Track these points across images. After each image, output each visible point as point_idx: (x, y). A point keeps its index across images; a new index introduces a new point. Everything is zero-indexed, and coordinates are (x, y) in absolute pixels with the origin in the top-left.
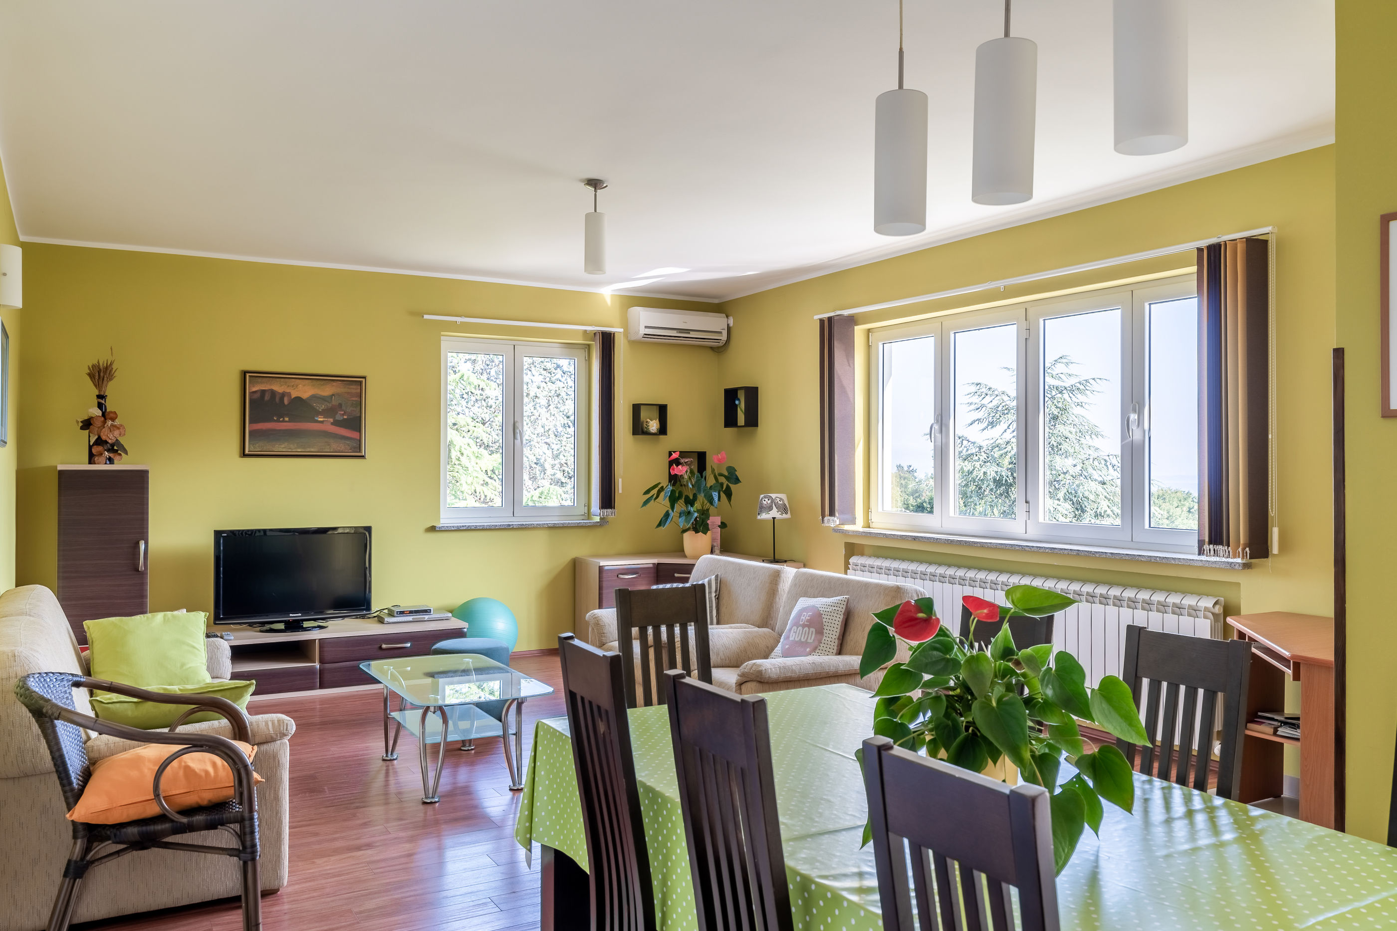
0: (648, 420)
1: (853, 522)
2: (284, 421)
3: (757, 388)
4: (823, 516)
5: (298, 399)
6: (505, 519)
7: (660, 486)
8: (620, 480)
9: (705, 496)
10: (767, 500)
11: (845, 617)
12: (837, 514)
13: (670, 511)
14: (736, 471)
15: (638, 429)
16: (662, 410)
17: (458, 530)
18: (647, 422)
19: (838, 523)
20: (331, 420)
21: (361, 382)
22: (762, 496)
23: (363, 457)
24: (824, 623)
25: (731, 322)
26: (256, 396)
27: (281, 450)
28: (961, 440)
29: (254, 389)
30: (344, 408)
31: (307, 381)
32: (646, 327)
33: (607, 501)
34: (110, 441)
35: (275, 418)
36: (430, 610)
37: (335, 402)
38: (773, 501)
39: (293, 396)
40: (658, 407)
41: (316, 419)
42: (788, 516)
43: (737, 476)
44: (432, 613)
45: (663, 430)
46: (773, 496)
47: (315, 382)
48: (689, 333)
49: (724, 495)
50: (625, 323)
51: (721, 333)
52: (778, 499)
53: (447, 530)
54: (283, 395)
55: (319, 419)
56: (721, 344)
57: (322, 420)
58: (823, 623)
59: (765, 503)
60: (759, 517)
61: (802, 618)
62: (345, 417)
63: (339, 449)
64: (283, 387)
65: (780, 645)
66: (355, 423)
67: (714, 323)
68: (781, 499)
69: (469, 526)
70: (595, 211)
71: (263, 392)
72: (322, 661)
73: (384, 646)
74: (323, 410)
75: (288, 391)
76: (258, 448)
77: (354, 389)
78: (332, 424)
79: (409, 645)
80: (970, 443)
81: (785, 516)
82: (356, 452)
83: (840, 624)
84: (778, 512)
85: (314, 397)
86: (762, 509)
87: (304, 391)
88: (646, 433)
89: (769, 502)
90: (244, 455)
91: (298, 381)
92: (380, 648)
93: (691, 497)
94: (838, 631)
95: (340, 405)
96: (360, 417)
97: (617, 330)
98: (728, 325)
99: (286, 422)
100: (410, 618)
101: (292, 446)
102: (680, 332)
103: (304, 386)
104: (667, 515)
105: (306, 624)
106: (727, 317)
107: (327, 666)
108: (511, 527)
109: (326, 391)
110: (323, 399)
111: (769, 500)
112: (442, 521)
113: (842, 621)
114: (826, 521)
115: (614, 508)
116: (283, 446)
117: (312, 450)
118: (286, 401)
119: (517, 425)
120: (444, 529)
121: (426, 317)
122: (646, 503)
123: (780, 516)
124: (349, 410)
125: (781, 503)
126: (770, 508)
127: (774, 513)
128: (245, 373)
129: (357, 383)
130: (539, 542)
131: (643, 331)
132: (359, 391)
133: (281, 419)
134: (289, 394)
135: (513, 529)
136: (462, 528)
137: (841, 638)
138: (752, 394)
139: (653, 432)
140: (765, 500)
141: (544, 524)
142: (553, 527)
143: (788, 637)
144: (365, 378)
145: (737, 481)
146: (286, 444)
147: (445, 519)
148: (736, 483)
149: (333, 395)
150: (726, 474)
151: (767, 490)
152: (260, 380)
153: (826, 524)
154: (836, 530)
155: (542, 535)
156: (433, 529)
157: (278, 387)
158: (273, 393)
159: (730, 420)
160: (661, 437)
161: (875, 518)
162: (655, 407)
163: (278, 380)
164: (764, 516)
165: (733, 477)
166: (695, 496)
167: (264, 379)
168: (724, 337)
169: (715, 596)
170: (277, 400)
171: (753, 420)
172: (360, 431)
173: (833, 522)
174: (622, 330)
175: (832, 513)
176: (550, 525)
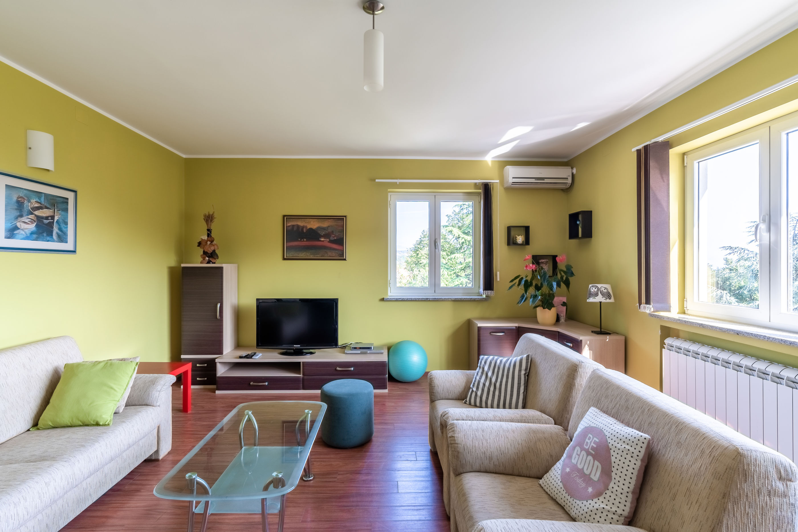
0: (517, 236)
1: (668, 310)
2: (303, 241)
3: (591, 212)
4: (640, 304)
5: (311, 229)
6: (431, 295)
7: (520, 277)
8: (498, 273)
9: (548, 284)
10: (594, 288)
11: (645, 464)
12: (652, 303)
13: (525, 294)
14: (572, 268)
15: (511, 242)
16: (527, 229)
17: (397, 300)
18: (516, 237)
19: (652, 310)
20: (328, 240)
21: (343, 219)
22: (590, 285)
23: (345, 260)
24: (613, 464)
25: (574, 171)
26: (289, 228)
27: (302, 256)
28: (744, 250)
29: (289, 225)
30: (334, 233)
31: (315, 219)
32: (513, 178)
33: (489, 285)
34: (209, 252)
35: (299, 240)
36: (371, 348)
37: (330, 230)
38: (598, 289)
39: (308, 228)
40: (525, 228)
41: (320, 239)
42: (612, 300)
43: (572, 271)
44: (372, 349)
45: (527, 242)
46: (599, 286)
47: (319, 220)
48: (544, 180)
49: (563, 284)
50: (502, 177)
51: (567, 178)
52: (603, 289)
53: (390, 301)
54: (303, 227)
55: (322, 240)
56: (568, 186)
57: (323, 240)
58: (611, 463)
59: (592, 290)
60: (588, 301)
61: (587, 440)
62: (335, 238)
63: (332, 255)
64: (303, 223)
65: (561, 461)
66: (340, 241)
67: (564, 173)
68: (605, 288)
69: (403, 299)
70: (374, 28)
71: (293, 226)
72: (303, 375)
73: (338, 369)
74: (323, 234)
75: (305, 225)
76: (290, 255)
77: (340, 223)
78: (328, 242)
79: (352, 369)
80: (749, 252)
81: (608, 301)
82: (341, 257)
83: (636, 472)
84: (603, 297)
85: (319, 228)
86: (591, 295)
87: (314, 225)
88: (515, 243)
89: (596, 290)
90: (284, 259)
91: (311, 219)
92: (336, 369)
93: (539, 285)
94: (633, 482)
95: (333, 232)
96: (343, 238)
97: (495, 181)
98: (572, 173)
99: (305, 241)
100: (359, 352)
101: (308, 254)
102: (537, 180)
103: (314, 222)
104: (523, 296)
105: (305, 351)
106: (572, 168)
107: (306, 377)
108: (429, 299)
109: (325, 224)
110: (323, 229)
111: (595, 289)
112: (389, 294)
113: (639, 471)
114: (642, 307)
115: (493, 290)
116: (303, 254)
117: (318, 256)
118: (305, 230)
119: (436, 240)
120: (388, 300)
121: (377, 180)
122: (511, 287)
123: (605, 301)
124: (337, 234)
125: (606, 291)
126: (596, 295)
127: (599, 298)
128: (284, 216)
129: (341, 219)
130: (447, 309)
131: (511, 180)
132: (342, 224)
133: (302, 240)
134: (306, 227)
135: (429, 301)
136: (399, 300)
137: (638, 491)
138: (588, 216)
139: (520, 243)
140: (592, 289)
141: (449, 298)
142: (456, 301)
143: (570, 457)
144: (346, 216)
145: (572, 274)
146: (305, 253)
147: (392, 293)
148: (571, 276)
149: (329, 226)
150: (565, 269)
151: (596, 280)
152: (291, 220)
153: (642, 310)
154: (651, 315)
155: (449, 305)
156: (383, 300)
157: (301, 223)
158: (298, 226)
159: (573, 234)
160: (527, 246)
161: (690, 306)
162: (522, 228)
163: (301, 219)
164: (591, 300)
165: (570, 272)
166: (542, 284)
167: (294, 219)
168: (570, 181)
169: (525, 374)
170: (300, 230)
171: (588, 234)
172: (343, 245)
173: (648, 309)
174: (498, 181)
175: (648, 302)
176: (452, 299)
